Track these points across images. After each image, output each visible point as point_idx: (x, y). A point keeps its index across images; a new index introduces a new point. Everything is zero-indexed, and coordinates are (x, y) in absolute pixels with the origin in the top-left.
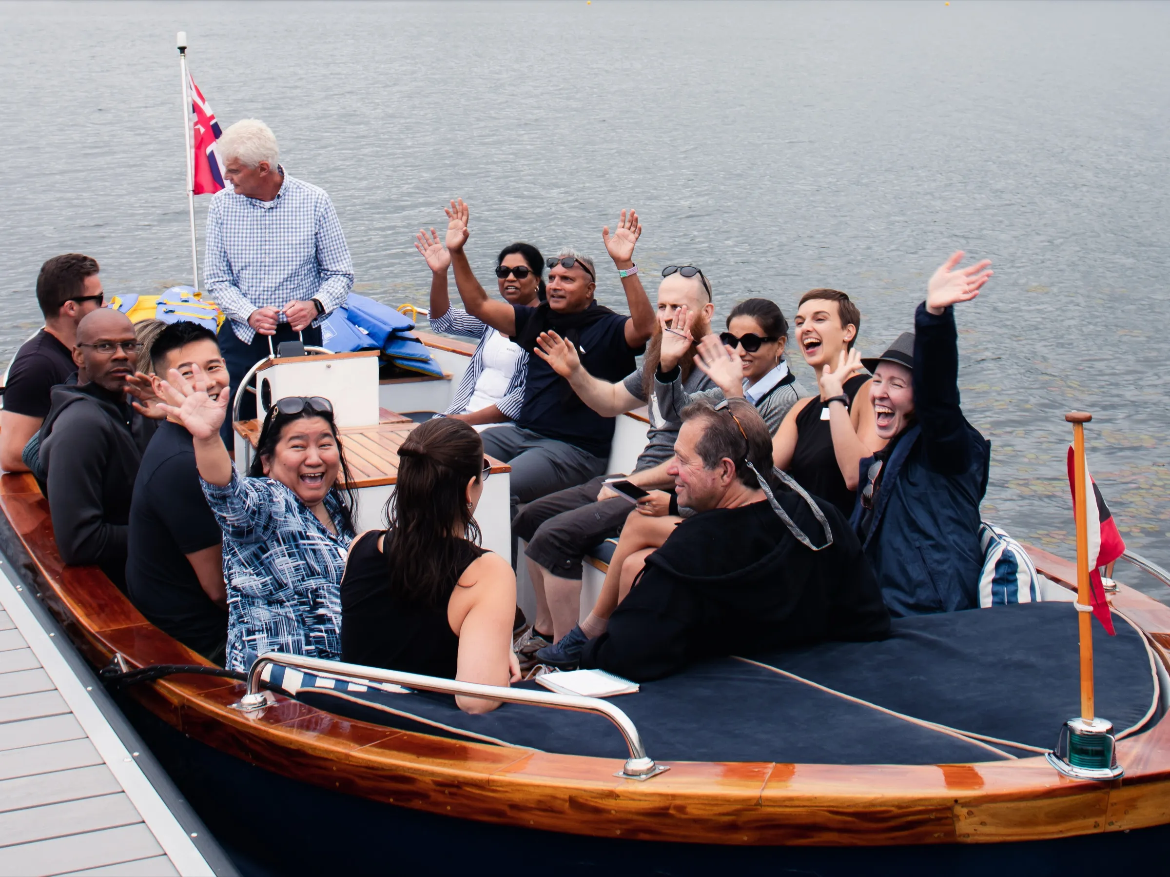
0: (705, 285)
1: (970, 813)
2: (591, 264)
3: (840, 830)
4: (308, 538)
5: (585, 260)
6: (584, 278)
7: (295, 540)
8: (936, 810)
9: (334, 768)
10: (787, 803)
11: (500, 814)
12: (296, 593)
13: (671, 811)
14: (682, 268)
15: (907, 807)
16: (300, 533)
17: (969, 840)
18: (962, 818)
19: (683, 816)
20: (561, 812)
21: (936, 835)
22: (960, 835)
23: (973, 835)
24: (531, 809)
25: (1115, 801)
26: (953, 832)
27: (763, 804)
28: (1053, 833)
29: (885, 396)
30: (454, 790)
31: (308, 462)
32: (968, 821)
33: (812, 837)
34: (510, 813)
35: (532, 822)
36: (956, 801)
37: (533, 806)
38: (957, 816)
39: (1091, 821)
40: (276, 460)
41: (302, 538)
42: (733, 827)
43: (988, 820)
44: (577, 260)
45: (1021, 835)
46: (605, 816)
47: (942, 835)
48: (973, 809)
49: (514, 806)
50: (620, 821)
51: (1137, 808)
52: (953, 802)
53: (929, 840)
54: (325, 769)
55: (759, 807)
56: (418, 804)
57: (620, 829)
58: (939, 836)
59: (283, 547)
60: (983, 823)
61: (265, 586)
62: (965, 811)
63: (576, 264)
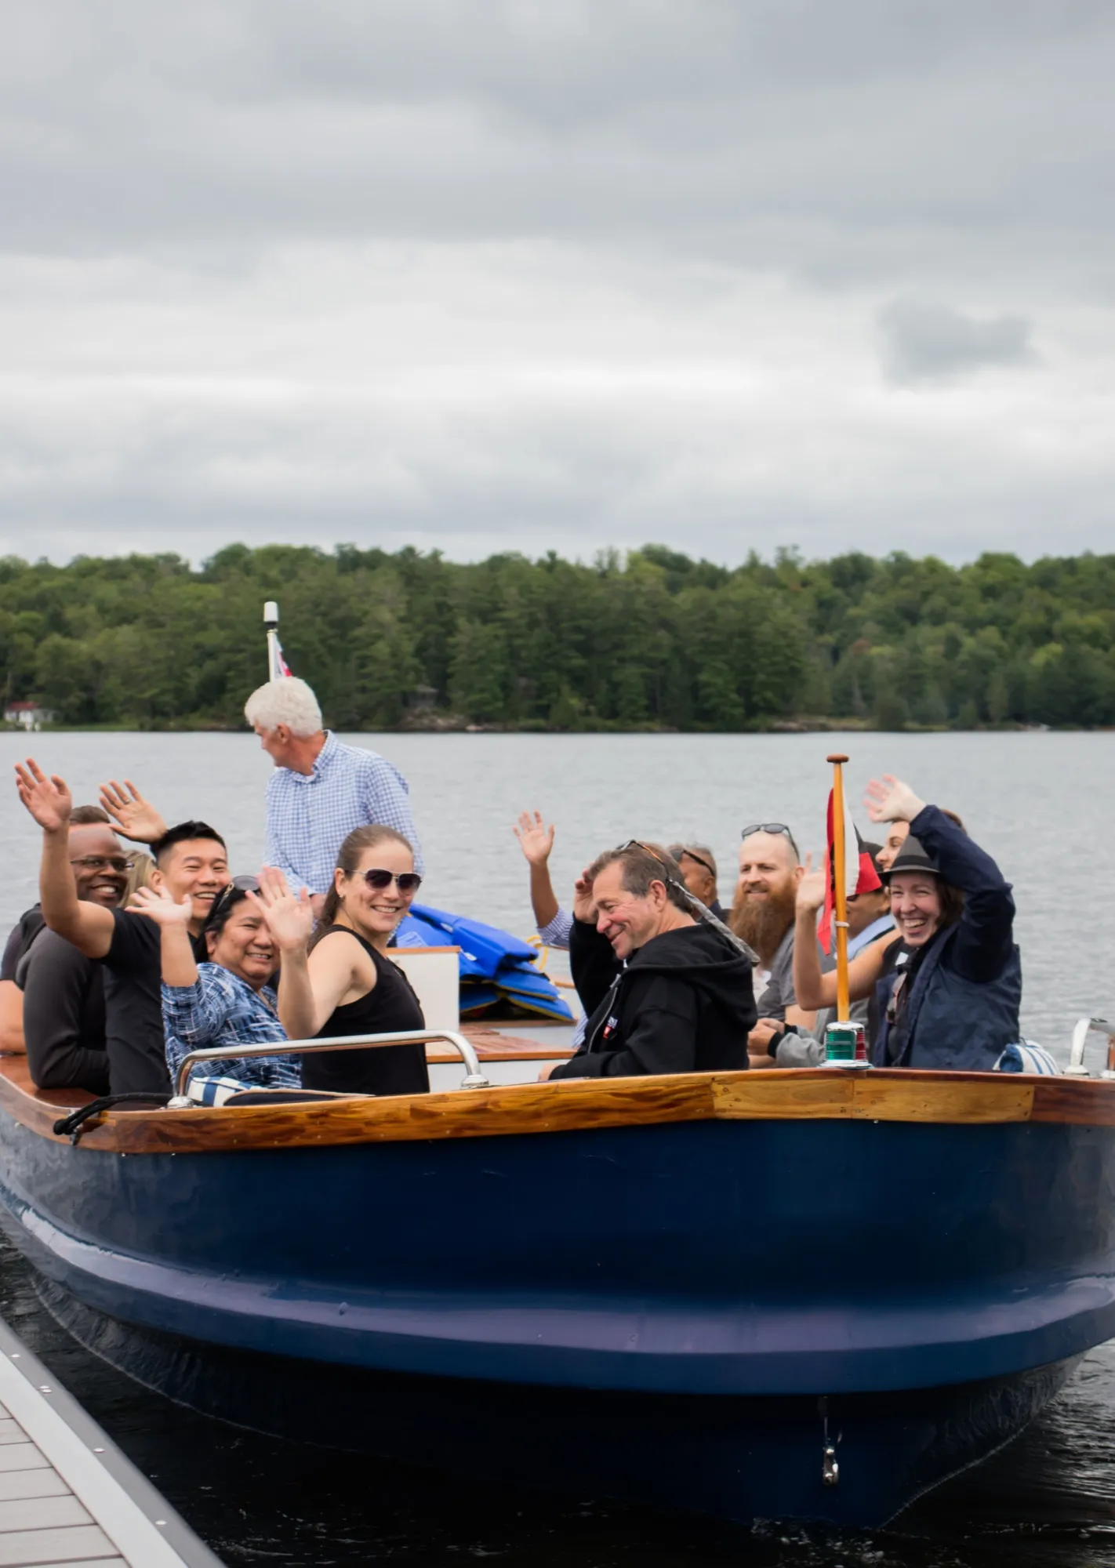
0: (793, 844)
1: (726, 1091)
2: (707, 852)
3: (621, 1111)
4: (258, 1021)
5: (698, 850)
6: (698, 872)
7: (246, 1024)
8: (697, 1088)
9: (233, 1126)
10: (579, 1089)
11: (357, 1132)
12: (249, 1070)
13: (489, 1107)
14: (766, 826)
15: (674, 1086)
16: (250, 1016)
17: (727, 1115)
18: (719, 1094)
19: (499, 1110)
20: (403, 1122)
21: (698, 1111)
22: (718, 1110)
23: (730, 1110)
24: (380, 1123)
25: (861, 1090)
26: (711, 1108)
27: (560, 1091)
28: (801, 1113)
29: (913, 908)
30: (323, 1119)
31: (257, 941)
32: (724, 1097)
33: (598, 1119)
34: (367, 1130)
35: (382, 1135)
36: (713, 1079)
37: (382, 1120)
38: (715, 1093)
39: (837, 1106)
40: (224, 936)
41: (253, 1021)
42: (537, 1115)
43: (740, 1096)
44: (685, 852)
45: (776, 1112)
46: (440, 1119)
47: (703, 1110)
48: (727, 1086)
49: (369, 1123)
50: (449, 1122)
51: (885, 1101)
52: (710, 1080)
53: (692, 1116)
54: (225, 1129)
55: (556, 1095)
56: (296, 1141)
57: (450, 1129)
58: (700, 1112)
59: (234, 1032)
60: (737, 1100)
61: (215, 1064)
62: (721, 1087)
63: (685, 856)
